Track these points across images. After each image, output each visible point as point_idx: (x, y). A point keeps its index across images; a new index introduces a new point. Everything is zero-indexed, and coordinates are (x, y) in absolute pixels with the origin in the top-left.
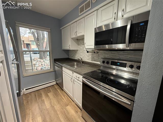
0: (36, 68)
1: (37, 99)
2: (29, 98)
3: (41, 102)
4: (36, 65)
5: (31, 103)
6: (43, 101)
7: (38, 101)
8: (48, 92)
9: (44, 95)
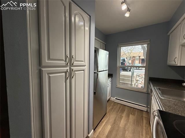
0: (137, 84)
1: (119, 112)
2: (115, 107)
3: (119, 116)
4: (138, 82)
5: (113, 111)
6: (121, 117)
7: (118, 114)
8: (131, 114)
9: (126, 113)
